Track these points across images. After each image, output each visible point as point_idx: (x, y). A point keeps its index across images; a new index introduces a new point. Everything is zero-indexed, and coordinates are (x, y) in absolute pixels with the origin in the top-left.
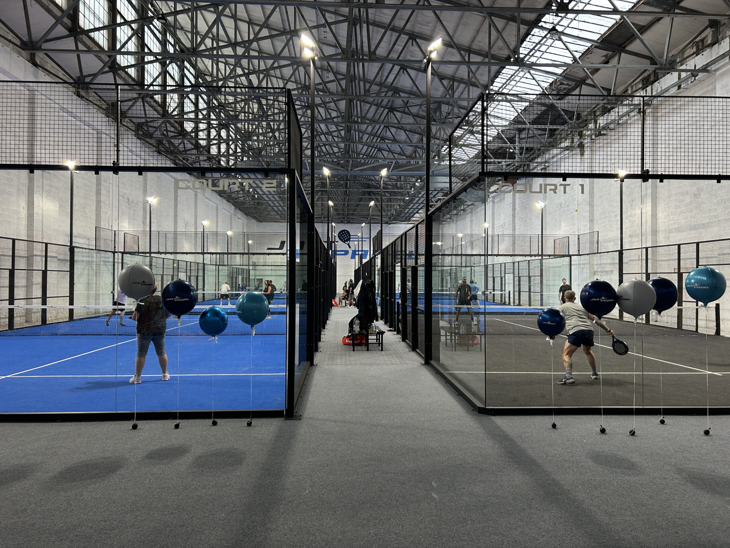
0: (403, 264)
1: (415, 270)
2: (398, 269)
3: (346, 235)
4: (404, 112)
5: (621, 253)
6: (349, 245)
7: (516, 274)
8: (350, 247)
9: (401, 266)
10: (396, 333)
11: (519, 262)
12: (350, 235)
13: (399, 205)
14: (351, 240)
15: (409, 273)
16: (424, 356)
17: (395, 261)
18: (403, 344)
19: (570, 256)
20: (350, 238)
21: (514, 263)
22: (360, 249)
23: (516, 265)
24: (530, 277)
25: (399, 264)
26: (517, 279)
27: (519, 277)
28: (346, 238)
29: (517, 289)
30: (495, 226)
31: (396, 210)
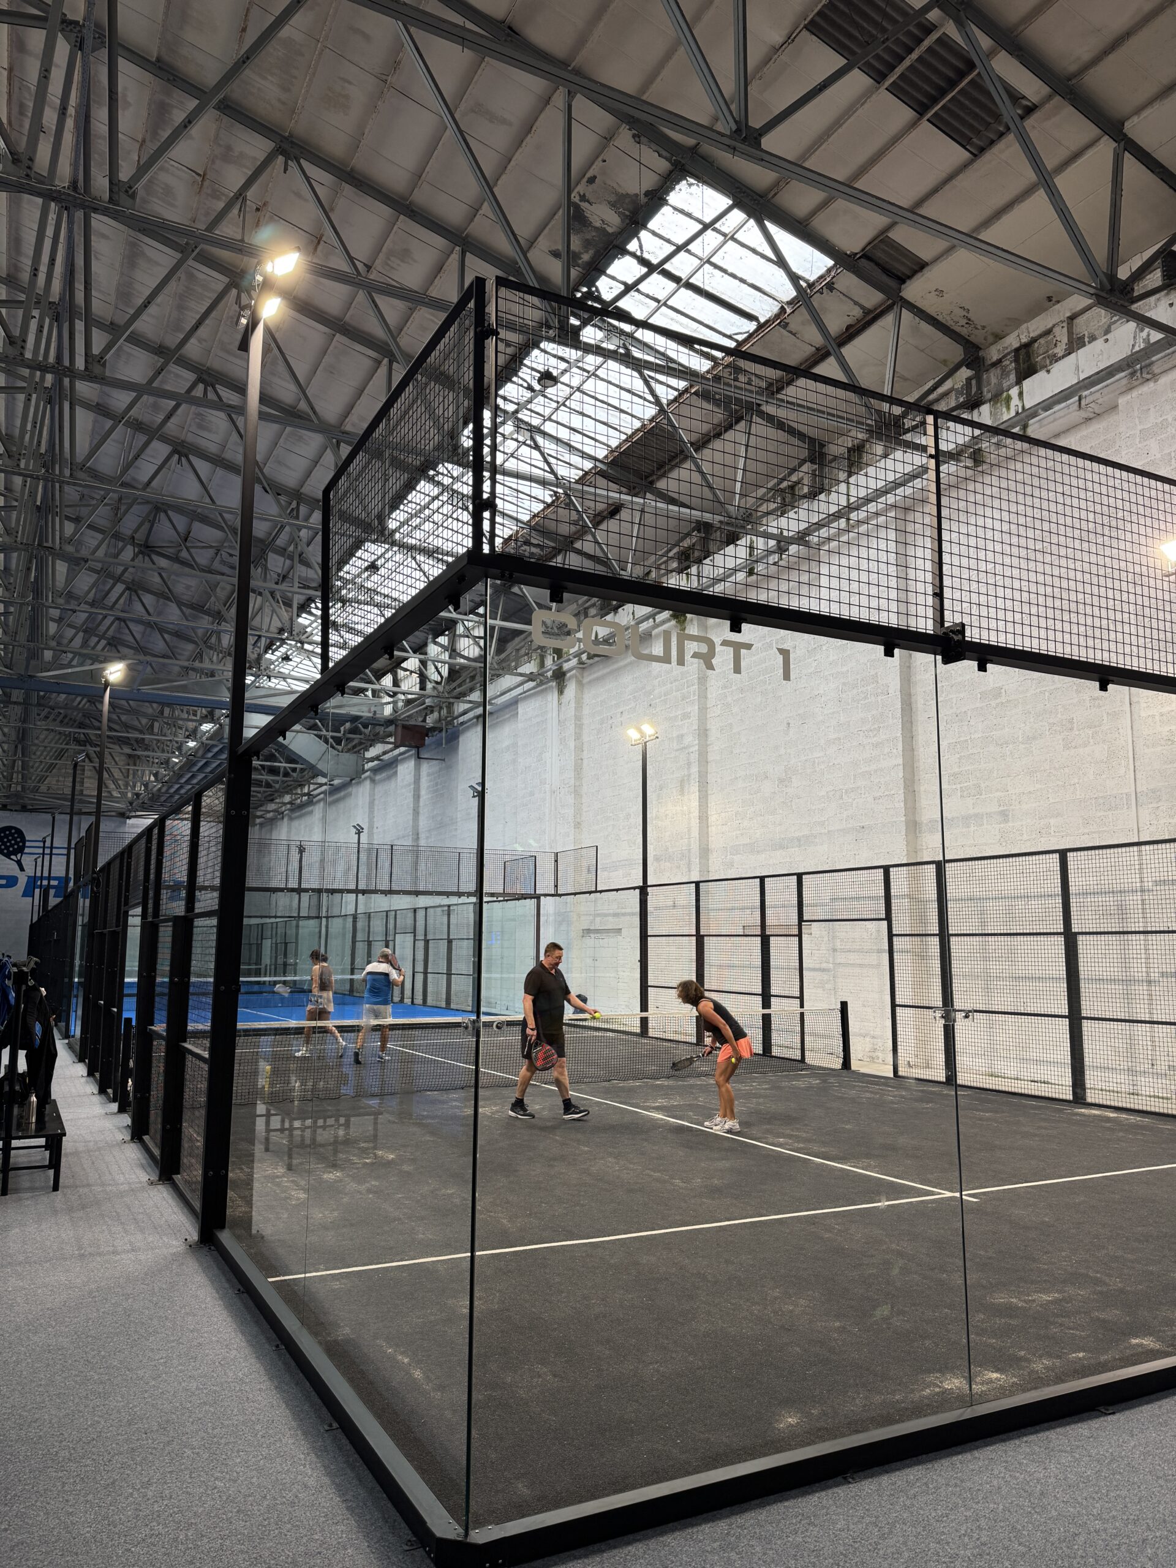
0: (150, 910)
1: (184, 927)
2: (135, 921)
3: (14, 839)
4: (176, 559)
5: (643, 890)
6: (19, 863)
7: (420, 936)
8: (22, 869)
9: (144, 915)
10: (114, 1107)
11: (426, 908)
12: (24, 840)
13: (156, 775)
14: (26, 850)
15: (166, 934)
16: (197, 1205)
17: (126, 903)
18: (133, 1153)
19: (538, 897)
20: (24, 847)
21: (415, 910)
22: (46, 874)
23: (421, 914)
24: (450, 942)
25: (138, 910)
26: (420, 945)
27: (427, 942)
28: (12, 845)
29: (420, 968)
30: (375, 830)
31: (146, 786)
